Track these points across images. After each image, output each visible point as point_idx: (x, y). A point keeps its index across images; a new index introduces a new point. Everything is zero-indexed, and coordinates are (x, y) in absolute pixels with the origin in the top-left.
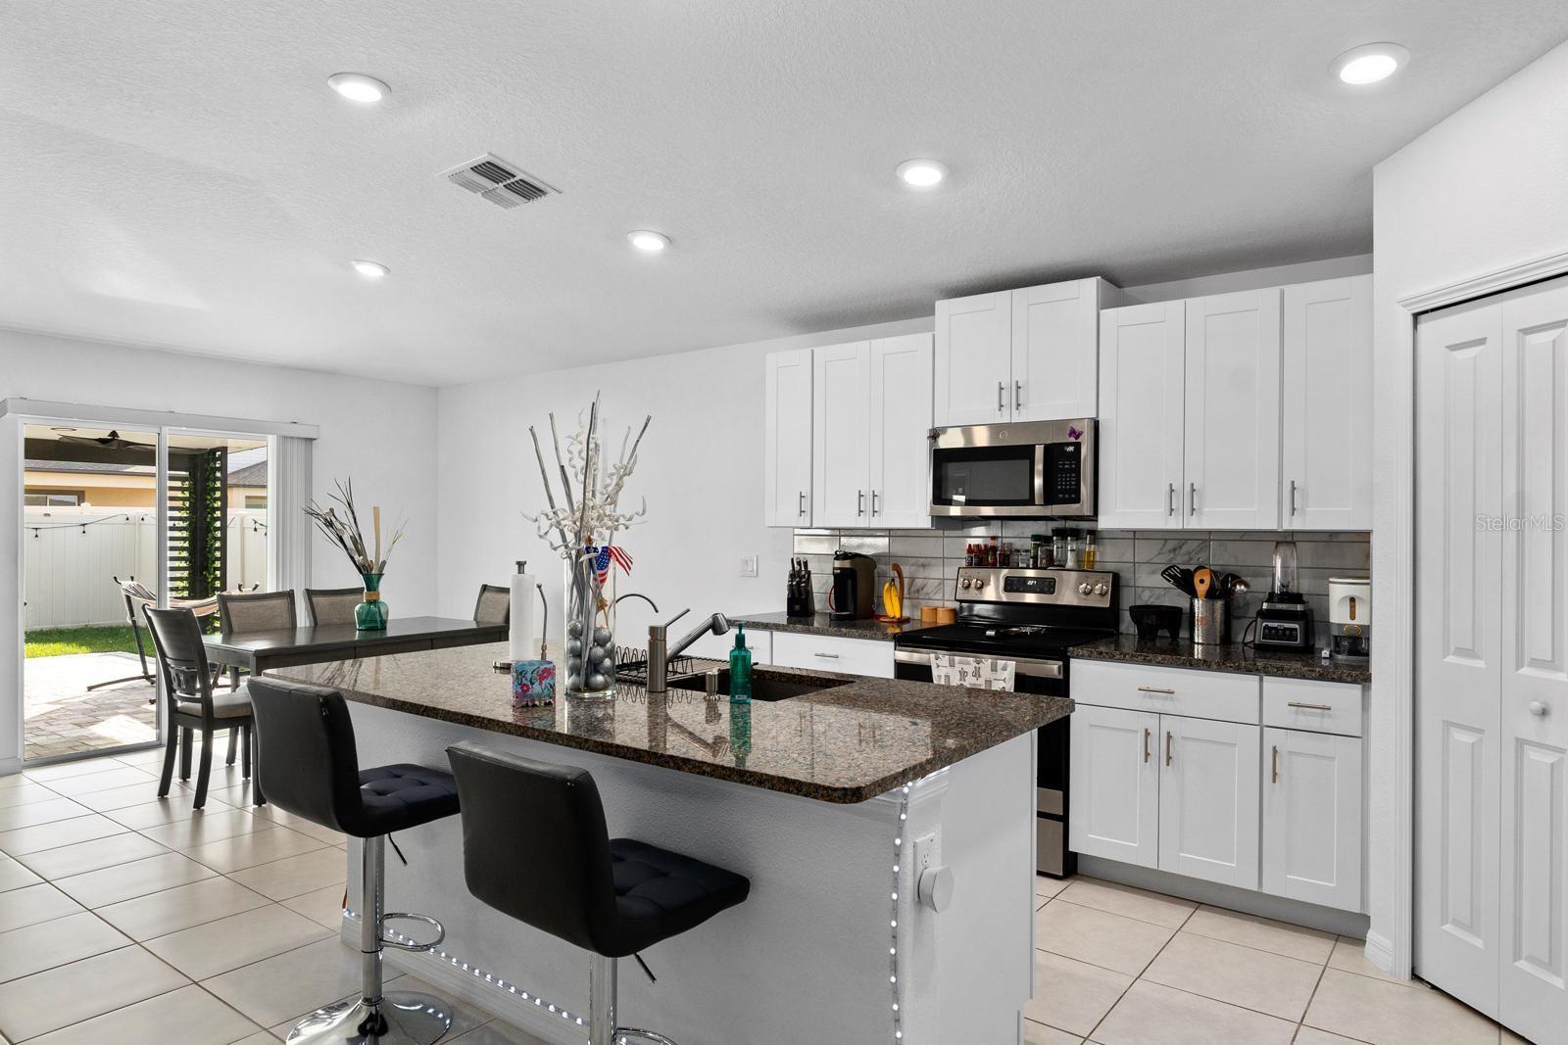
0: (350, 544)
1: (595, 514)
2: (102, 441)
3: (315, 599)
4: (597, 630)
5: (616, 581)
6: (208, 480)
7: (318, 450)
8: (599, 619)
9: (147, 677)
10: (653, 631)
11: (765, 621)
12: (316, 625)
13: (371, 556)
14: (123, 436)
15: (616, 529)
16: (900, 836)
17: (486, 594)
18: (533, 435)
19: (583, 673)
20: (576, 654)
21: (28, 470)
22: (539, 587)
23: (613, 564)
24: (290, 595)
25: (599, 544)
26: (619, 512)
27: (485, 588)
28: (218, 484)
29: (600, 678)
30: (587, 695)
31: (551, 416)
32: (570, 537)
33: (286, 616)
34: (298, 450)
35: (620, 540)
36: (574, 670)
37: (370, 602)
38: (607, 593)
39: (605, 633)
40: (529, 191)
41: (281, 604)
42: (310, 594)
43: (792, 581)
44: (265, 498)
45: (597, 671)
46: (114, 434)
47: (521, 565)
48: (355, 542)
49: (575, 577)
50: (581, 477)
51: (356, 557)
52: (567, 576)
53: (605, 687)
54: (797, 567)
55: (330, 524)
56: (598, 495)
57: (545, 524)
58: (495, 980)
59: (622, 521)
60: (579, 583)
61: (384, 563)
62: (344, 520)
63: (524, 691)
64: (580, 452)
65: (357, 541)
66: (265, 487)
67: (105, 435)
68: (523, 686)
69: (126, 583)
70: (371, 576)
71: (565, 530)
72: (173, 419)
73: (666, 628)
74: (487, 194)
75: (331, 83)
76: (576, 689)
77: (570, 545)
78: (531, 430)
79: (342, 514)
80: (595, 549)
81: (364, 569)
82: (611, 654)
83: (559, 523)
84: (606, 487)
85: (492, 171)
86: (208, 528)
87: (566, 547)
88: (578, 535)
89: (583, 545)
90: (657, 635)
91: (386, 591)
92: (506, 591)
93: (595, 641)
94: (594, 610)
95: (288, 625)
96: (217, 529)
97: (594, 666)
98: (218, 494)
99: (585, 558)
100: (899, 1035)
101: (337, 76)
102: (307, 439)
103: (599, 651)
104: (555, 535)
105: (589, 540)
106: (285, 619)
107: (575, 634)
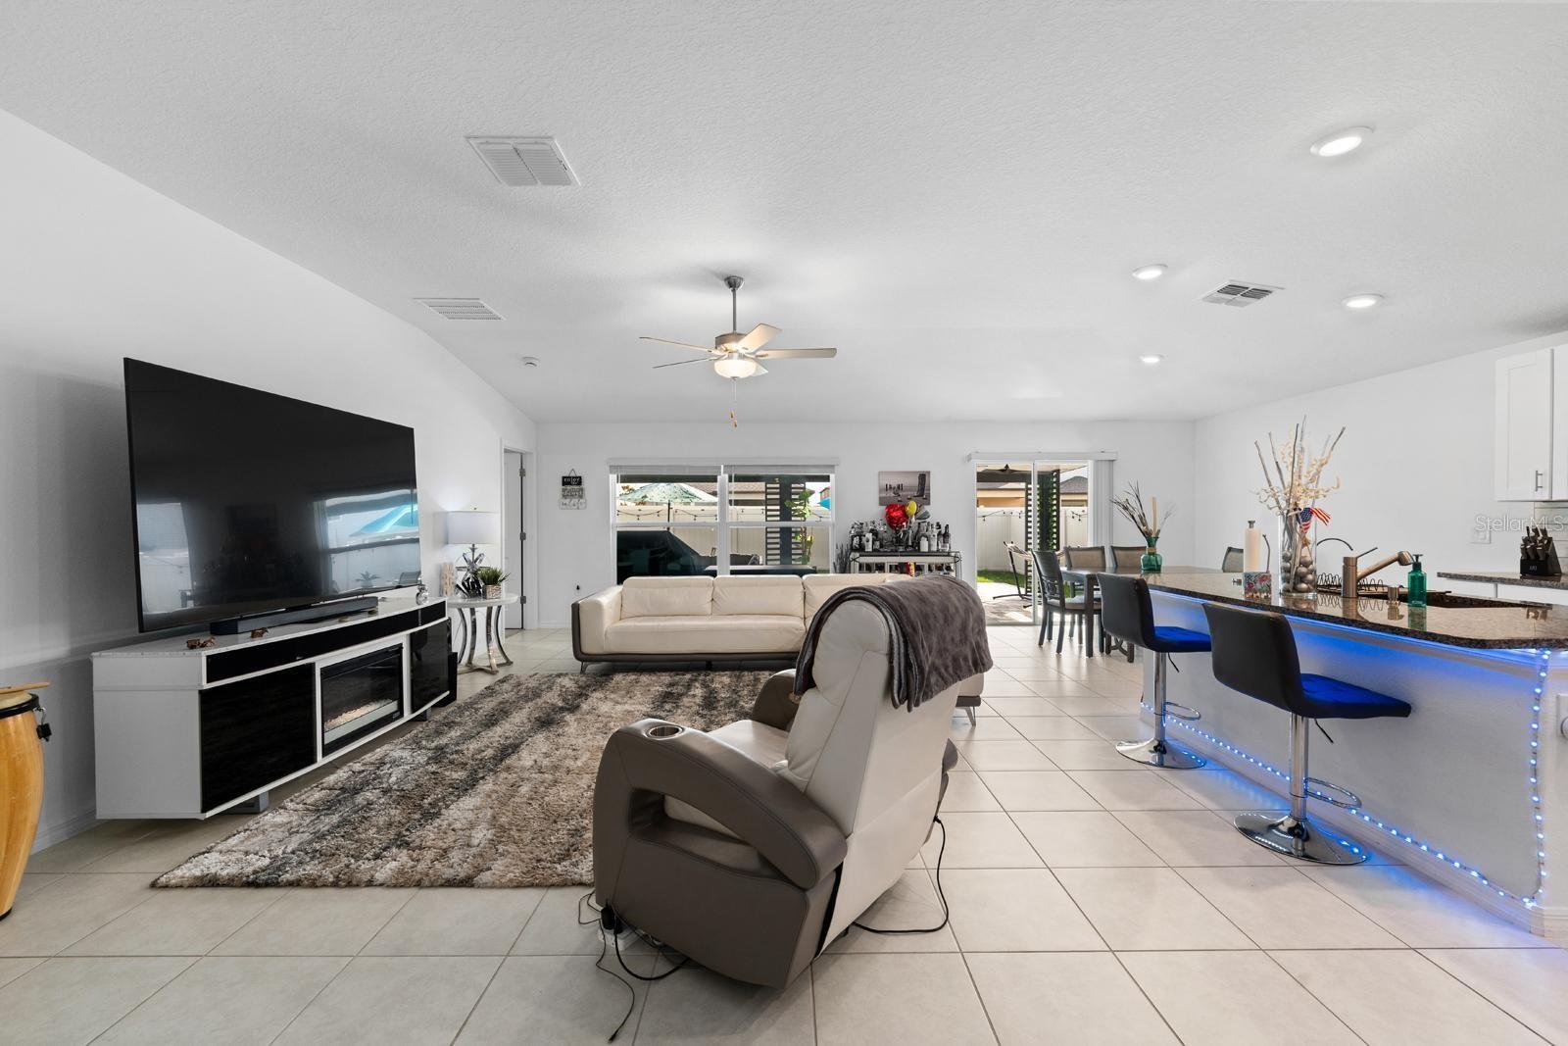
0: (1138, 519)
1: (1300, 489)
2: (1002, 470)
3: (1116, 552)
4: (1301, 557)
5: (1315, 529)
6: (1049, 489)
7: (1117, 466)
8: (1305, 552)
9: (1020, 595)
10: (1346, 560)
11: (1490, 576)
12: (1117, 567)
13: (1151, 527)
14: (1011, 468)
15: (1317, 498)
16: (1540, 687)
17: (1231, 553)
18: (1257, 446)
19: (1292, 581)
20: (1287, 570)
21: (979, 490)
22: (1265, 536)
23: (1314, 517)
24: (1102, 549)
25: (1302, 506)
26: (1320, 486)
27: (1230, 549)
28: (1055, 491)
29: (1304, 586)
30: (1294, 595)
31: (1270, 434)
32: (1283, 504)
33: (1100, 559)
34: (1105, 467)
35: (1319, 504)
36: (1286, 580)
37: (1150, 554)
38: (1310, 535)
39: (1308, 559)
40: (1259, 293)
41: (1098, 554)
42: (1113, 549)
43: (1525, 545)
44: (1086, 501)
45: (1302, 582)
46: (1007, 466)
47: (1251, 523)
48: (1141, 519)
49: (1286, 525)
50: (1290, 468)
51: (1142, 527)
52: (1281, 525)
53: (1308, 591)
54: (1532, 534)
55: (1126, 508)
56: (1303, 478)
57: (1264, 496)
58: (1232, 749)
59: (1321, 492)
60: (1289, 530)
61: (1159, 531)
62: (1134, 506)
63: (1250, 587)
64: (1290, 453)
65: (1142, 518)
66: (1086, 494)
67: (1003, 467)
68: (1249, 584)
69: (1010, 545)
70: (1151, 538)
71: (1279, 498)
72: (1040, 455)
73: (1357, 558)
74: (1228, 302)
75: (1134, 274)
76: (1286, 591)
77: (1282, 507)
78: (1256, 443)
79: (1133, 502)
80: (1300, 509)
81: (1147, 535)
82: (1313, 571)
83: (1275, 495)
84: (1308, 473)
85: (1233, 290)
86: (1050, 516)
87: (1280, 508)
88: (1288, 501)
89: (1292, 507)
90: (1349, 564)
91: (1161, 548)
92: (1241, 551)
93: (1300, 564)
94: (1300, 546)
95: (1101, 565)
96: (1054, 516)
97: (1301, 578)
98: (1055, 497)
99: (1292, 513)
100: (1539, 817)
101: (1137, 270)
102: (1110, 461)
103: (1303, 570)
104: (1272, 502)
105: (1296, 504)
106: (1100, 563)
107: (1286, 559)
